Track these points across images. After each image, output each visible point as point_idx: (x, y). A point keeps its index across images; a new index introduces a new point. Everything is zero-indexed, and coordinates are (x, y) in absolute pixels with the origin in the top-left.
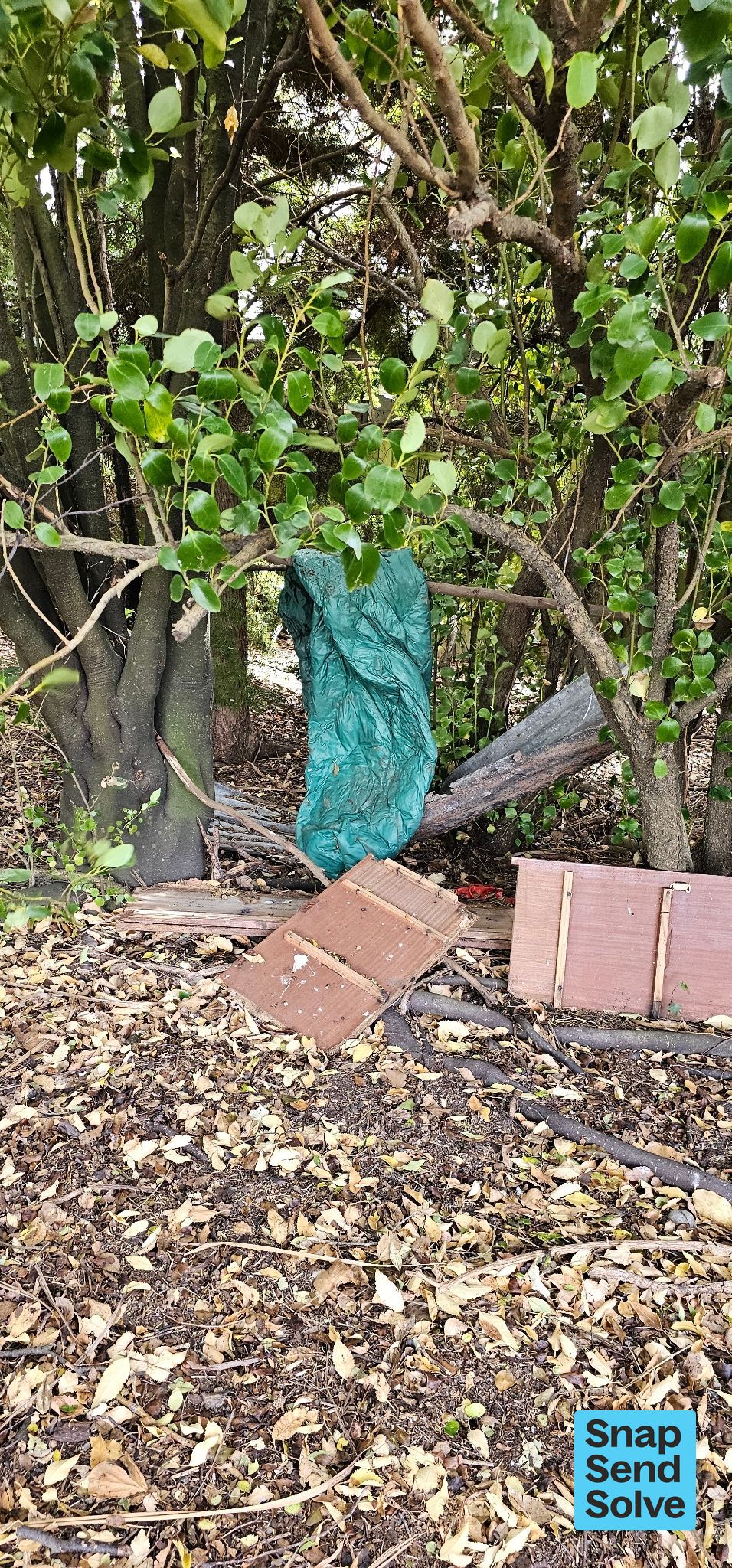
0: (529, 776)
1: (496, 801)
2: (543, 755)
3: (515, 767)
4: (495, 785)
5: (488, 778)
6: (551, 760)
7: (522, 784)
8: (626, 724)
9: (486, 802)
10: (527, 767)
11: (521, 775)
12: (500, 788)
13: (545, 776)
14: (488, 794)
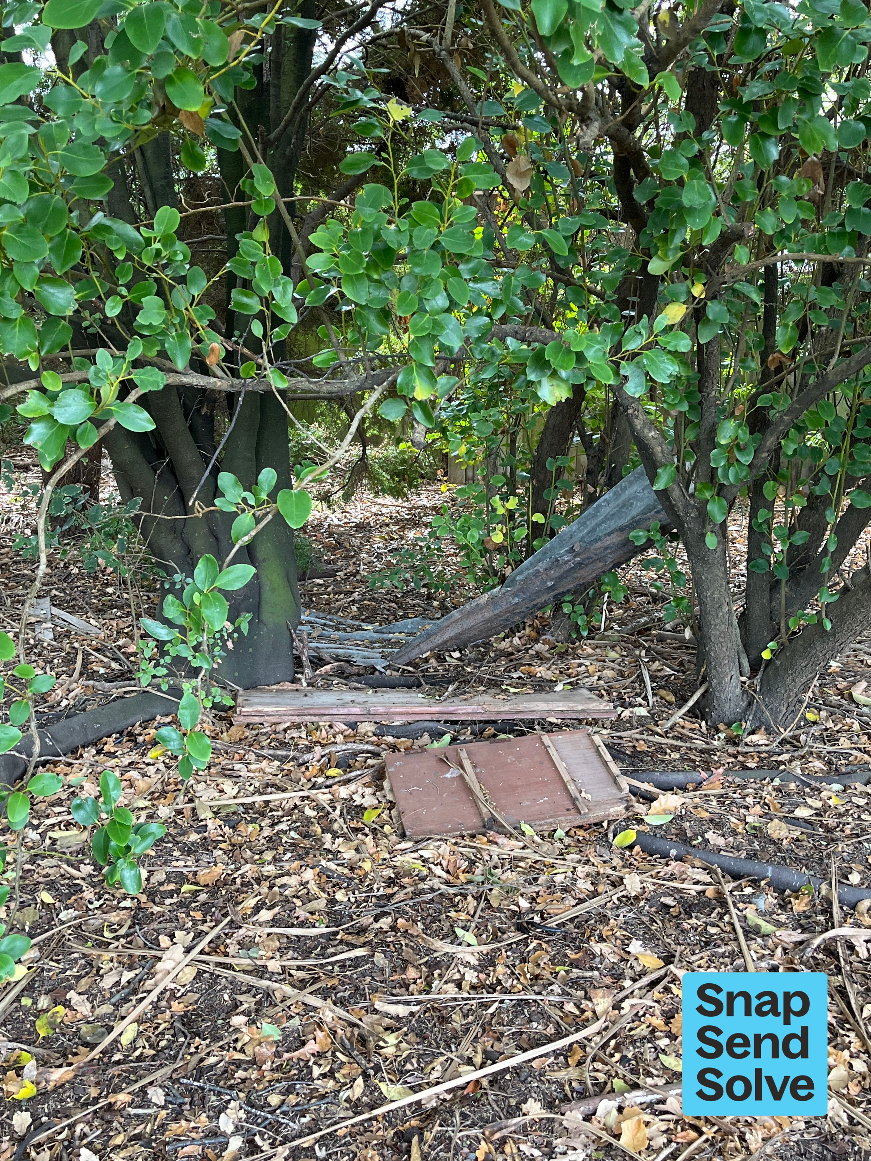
0: (587, 565)
1: (556, 592)
2: (599, 544)
3: (575, 557)
4: (557, 575)
5: (550, 568)
6: (606, 548)
7: (582, 573)
8: (680, 504)
9: (548, 593)
10: (585, 556)
11: (580, 564)
12: (561, 578)
13: (601, 564)
14: (550, 584)
